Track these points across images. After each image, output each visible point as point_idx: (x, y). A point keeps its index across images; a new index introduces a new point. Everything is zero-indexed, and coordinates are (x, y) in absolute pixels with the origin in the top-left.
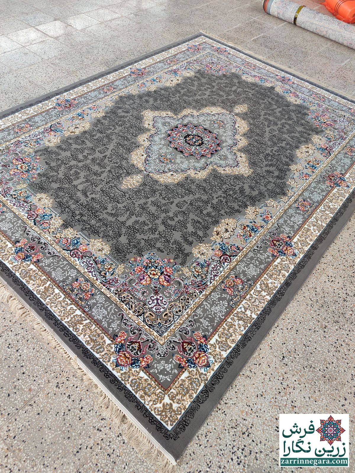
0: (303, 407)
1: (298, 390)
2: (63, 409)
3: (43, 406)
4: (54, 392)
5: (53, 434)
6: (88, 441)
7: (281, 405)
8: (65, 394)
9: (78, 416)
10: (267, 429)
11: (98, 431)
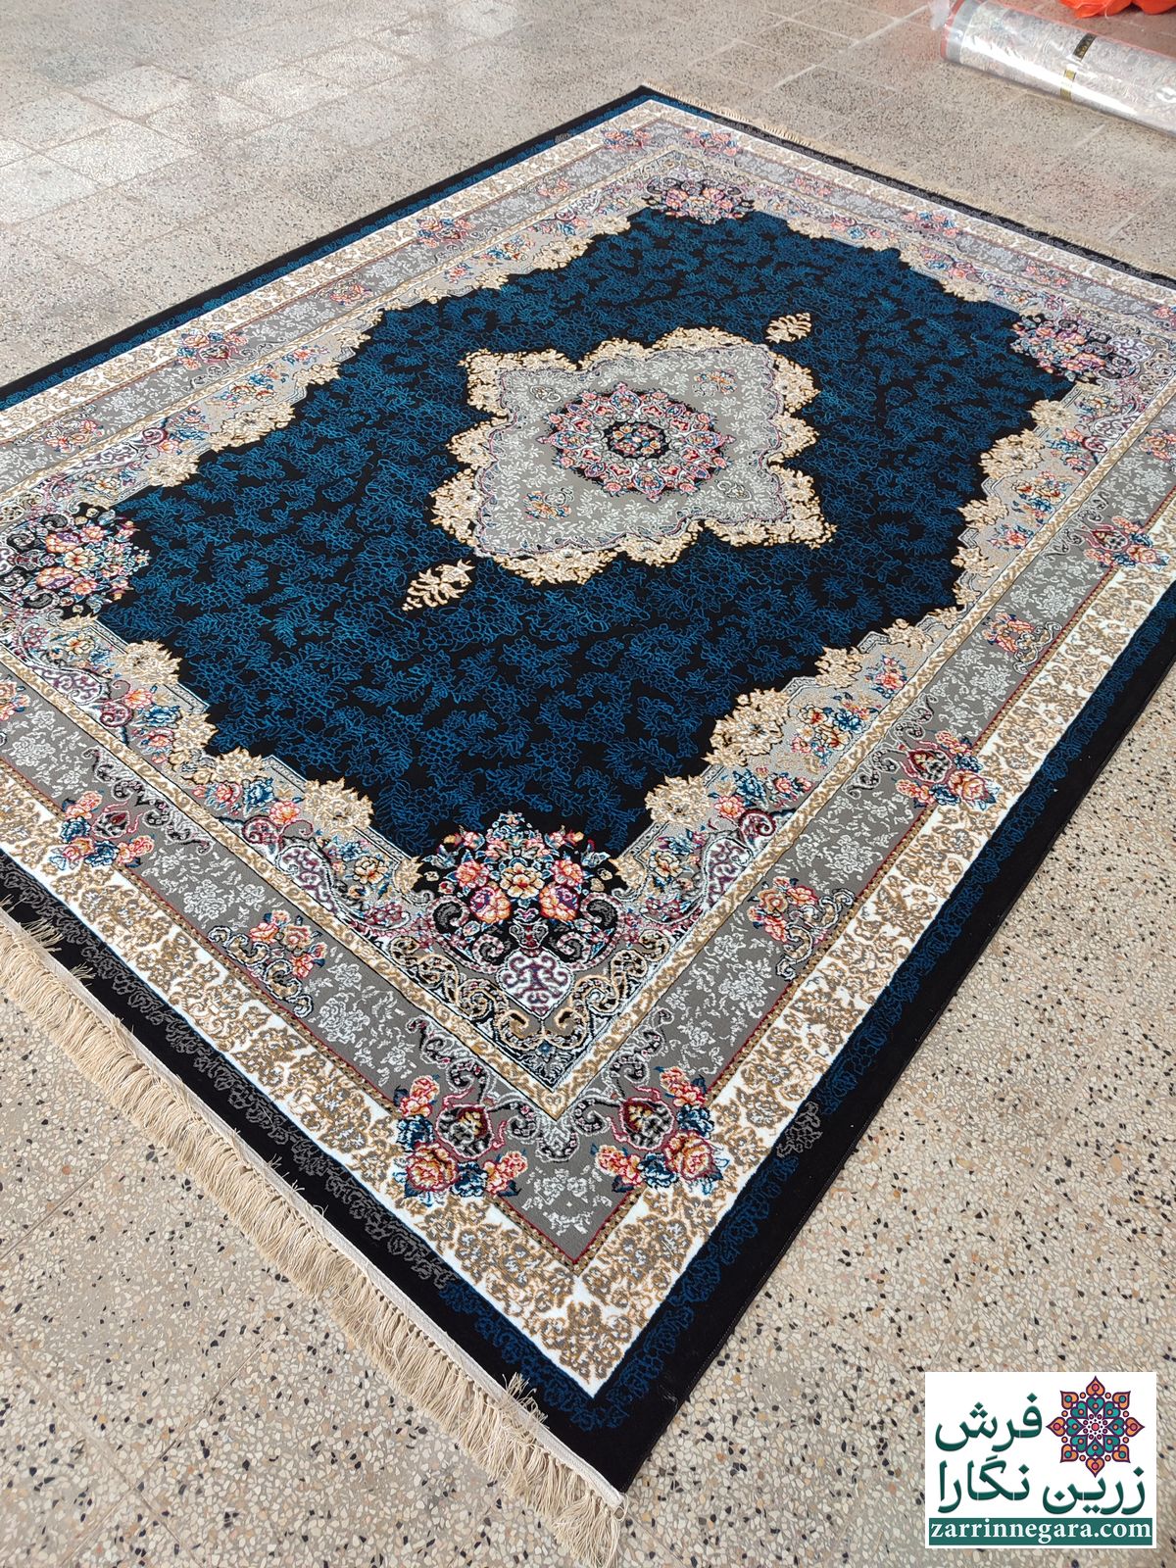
0: (930, 1191)
1: (916, 1142)
2: (168, 1220)
3: (108, 1216)
4: (141, 1174)
5: (139, 1293)
6: (247, 1312)
7: (860, 1186)
8: (173, 1177)
9: (215, 1239)
10: (812, 1260)
11: (279, 1283)
